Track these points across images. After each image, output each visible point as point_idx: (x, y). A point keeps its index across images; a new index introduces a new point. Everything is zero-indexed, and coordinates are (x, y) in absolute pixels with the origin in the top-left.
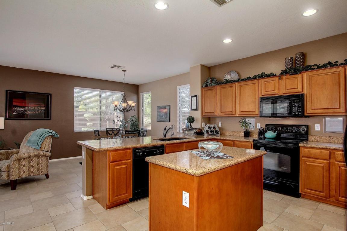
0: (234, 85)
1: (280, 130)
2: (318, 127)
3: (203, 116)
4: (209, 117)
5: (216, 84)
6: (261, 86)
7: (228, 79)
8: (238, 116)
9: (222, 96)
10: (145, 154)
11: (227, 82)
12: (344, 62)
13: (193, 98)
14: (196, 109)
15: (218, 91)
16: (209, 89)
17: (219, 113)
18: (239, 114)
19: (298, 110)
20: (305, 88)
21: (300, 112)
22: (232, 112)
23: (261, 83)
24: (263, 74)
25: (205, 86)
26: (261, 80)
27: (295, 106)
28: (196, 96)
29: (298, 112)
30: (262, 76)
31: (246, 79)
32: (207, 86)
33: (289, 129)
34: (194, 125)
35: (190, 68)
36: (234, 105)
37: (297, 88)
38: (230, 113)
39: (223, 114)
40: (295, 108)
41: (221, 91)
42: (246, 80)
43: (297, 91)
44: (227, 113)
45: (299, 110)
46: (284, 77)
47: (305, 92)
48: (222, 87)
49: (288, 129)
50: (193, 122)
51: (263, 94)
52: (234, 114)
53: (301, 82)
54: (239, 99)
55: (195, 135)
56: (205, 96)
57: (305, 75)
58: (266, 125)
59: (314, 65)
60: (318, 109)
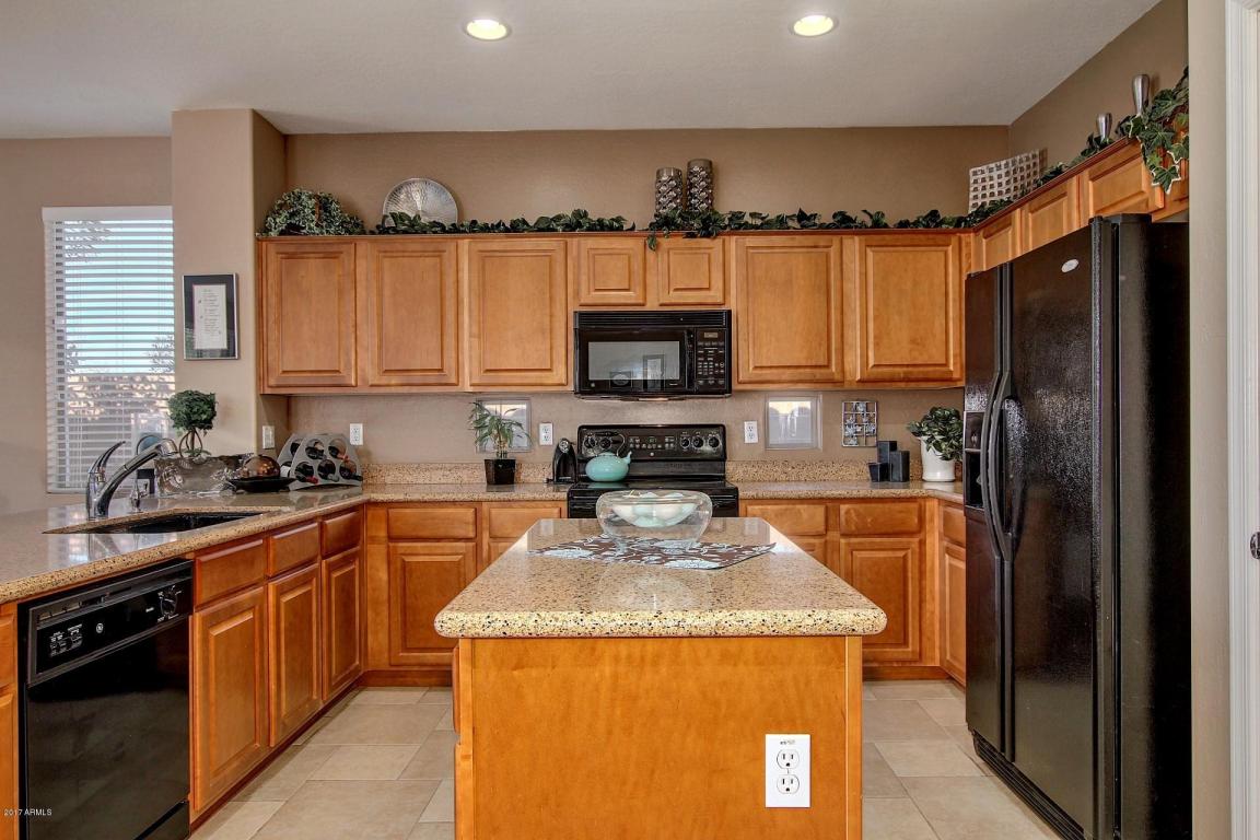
0: (452, 246)
1: (638, 446)
2: (750, 433)
3: (268, 391)
4: (289, 398)
5: (347, 231)
6: (578, 267)
7: (412, 215)
8: (470, 389)
9: (387, 292)
10: (100, 628)
11: (410, 226)
12: (832, 221)
13: (199, 291)
14: (230, 352)
15: (364, 267)
16: (308, 249)
17: (373, 376)
18: (476, 381)
19: (715, 368)
20: (733, 291)
21: (720, 376)
22: (441, 370)
23: (575, 253)
24: (580, 215)
25: (282, 233)
26: (574, 242)
27: (705, 355)
28: (226, 280)
29: (715, 375)
30: (579, 225)
31: (508, 225)
32: (292, 229)
33: (667, 440)
34: (216, 442)
35: (176, 115)
36: (450, 341)
37: (708, 289)
38: (433, 376)
39: (394, 380)
40: (706, 360)
41: (379, 270)
42: (507, 230)
43: (709, 301)
44: (417, 378)
45: (719, 368)
46: (665, 242)
47: (733, 305)
48: (388, 248)
49: (663, 443)
50: (207, 424)
51: (582, 302)
52: (453, 380)
53: (721, 268)
54: (475, 313)
55: (229, 493)
56: (280, 284)
57: (733, 242)
58: (582, 430)
59: (753, 215)
60: (771, 367)
